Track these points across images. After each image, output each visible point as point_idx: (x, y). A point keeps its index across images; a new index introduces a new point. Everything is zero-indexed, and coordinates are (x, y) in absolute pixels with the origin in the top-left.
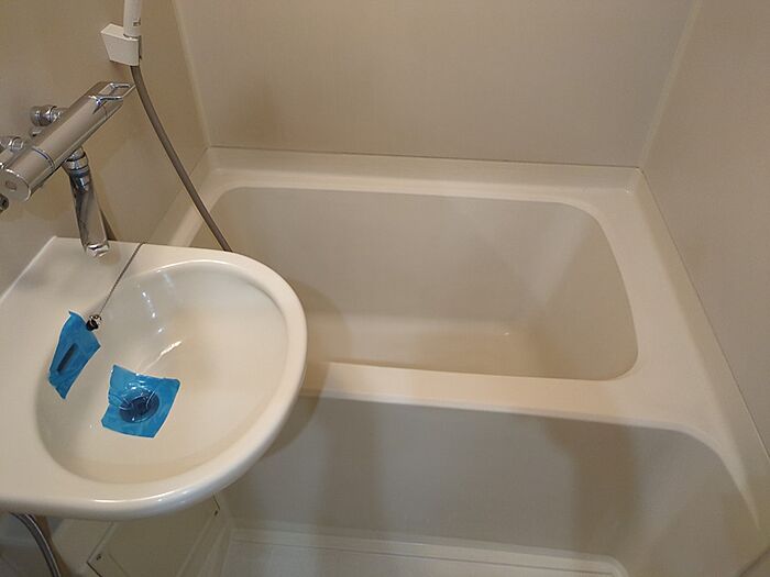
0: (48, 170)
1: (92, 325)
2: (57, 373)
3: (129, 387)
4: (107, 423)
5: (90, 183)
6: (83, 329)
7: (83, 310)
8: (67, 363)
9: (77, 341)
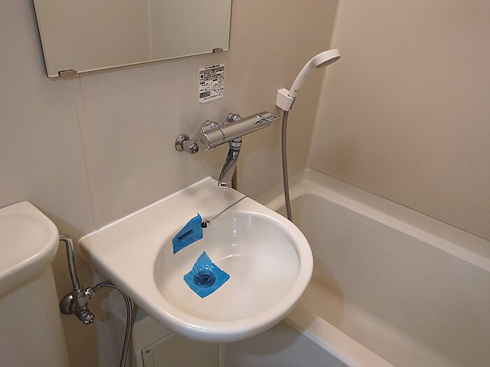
0: (222, 141)
1: (204, 225)
2: (177, 239)
3: (205, 266)
4: (186, 278)
5: (237, 156)
6: (200, 225)
7: (204, 216)
8: (184, 238)
9: (194, 230)
